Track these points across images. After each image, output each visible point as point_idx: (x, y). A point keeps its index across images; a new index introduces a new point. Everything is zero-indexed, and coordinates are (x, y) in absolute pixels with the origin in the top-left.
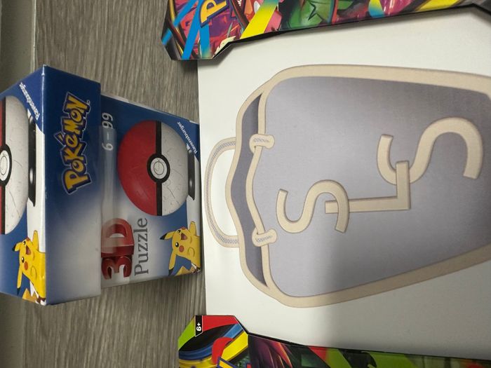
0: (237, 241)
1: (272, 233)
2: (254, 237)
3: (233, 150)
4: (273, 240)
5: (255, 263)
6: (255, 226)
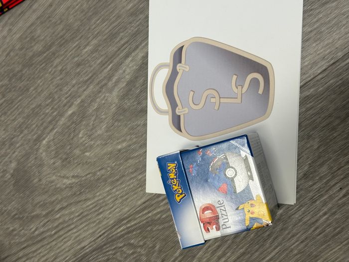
0: (168, 112)
1: (186, 109)
2: (177, 111)
3: (168, 69)
4: (186, 112)
5: (177, 122)
6: (177, 106)
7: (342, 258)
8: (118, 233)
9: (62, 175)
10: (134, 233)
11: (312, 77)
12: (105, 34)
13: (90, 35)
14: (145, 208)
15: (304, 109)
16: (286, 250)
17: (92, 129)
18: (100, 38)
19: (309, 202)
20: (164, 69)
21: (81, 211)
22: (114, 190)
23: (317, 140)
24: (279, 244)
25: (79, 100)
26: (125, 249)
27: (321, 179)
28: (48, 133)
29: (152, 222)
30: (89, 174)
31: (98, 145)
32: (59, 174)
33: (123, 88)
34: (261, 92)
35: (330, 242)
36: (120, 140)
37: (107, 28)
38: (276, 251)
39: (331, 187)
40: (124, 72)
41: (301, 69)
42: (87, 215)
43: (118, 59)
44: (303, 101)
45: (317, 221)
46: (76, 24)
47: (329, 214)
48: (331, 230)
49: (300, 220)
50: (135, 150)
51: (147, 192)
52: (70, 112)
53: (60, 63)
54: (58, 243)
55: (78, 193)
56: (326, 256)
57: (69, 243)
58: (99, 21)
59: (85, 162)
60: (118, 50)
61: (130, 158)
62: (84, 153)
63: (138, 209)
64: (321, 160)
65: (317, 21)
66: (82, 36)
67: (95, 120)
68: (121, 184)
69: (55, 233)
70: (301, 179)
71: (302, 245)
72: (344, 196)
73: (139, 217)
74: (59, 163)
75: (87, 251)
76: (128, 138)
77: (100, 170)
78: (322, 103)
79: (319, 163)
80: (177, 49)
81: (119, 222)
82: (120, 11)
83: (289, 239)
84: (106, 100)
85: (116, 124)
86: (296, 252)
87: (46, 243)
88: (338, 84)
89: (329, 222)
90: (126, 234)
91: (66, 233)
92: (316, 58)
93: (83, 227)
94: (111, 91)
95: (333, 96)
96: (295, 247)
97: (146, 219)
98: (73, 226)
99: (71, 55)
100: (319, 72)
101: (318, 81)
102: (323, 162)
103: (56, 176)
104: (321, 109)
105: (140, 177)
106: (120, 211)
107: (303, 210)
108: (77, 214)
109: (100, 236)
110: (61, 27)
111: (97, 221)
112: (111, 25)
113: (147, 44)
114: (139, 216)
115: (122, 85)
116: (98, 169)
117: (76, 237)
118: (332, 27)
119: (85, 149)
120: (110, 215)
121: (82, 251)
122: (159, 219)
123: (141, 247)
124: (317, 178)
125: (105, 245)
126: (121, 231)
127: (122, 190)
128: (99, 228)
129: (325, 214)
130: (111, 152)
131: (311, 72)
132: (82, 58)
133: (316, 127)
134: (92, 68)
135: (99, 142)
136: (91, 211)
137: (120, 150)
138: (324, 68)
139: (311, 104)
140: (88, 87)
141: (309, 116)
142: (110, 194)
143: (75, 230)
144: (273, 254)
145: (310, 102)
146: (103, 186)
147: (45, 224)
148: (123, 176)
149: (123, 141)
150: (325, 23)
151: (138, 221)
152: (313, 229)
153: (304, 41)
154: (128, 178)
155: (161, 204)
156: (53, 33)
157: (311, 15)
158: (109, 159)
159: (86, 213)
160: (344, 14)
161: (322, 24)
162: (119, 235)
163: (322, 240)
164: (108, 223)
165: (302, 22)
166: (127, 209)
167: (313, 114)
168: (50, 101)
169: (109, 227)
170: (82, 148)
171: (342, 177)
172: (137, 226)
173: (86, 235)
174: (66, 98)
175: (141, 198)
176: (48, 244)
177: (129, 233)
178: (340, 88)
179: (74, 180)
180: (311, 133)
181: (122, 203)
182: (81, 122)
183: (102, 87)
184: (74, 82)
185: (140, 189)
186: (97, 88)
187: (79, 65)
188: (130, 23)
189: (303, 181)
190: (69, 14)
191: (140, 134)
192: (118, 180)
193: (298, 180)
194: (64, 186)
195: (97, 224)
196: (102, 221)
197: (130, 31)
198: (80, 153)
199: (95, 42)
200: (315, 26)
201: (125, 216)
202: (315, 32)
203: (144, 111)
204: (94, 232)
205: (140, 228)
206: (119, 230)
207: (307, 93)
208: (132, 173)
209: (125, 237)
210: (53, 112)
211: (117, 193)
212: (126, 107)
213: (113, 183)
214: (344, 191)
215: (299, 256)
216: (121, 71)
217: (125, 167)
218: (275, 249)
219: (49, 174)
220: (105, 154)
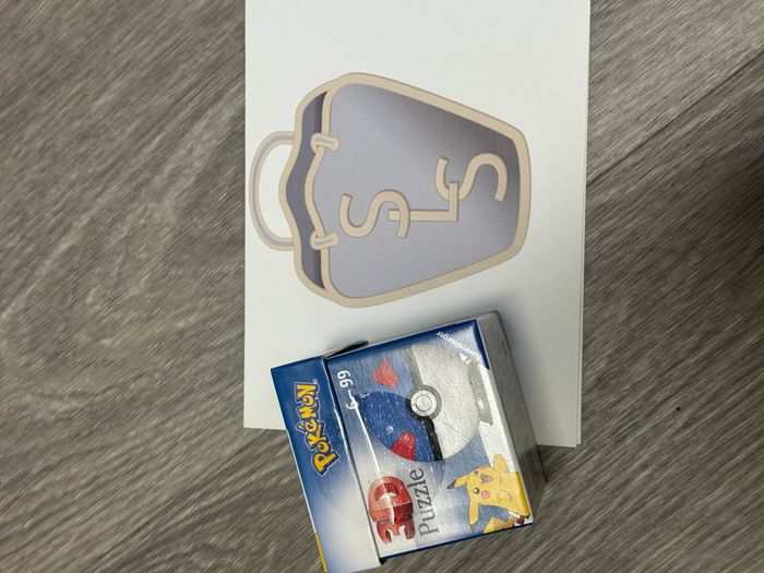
0: (291, 244)
1: (334, 236)
2: (313, 240)
3: (291, 146)
4: (334, 243)
5: (312, 267)
6: (314, 229)
7: (682, 563)
8: (181, 522)
9: (47, 392)
10: (217, 521)
11: (613, 161)
12: (145, 67)
13: (109, 67)
14: (241, 464)
15: (595, 235)
16: (560, 548)
17: (116, 285)
18: (132, 74)
19: (609, 440)
20: (281, 146)
21: (91, 476)
22: (170, 424)
23: (625, 302)
24: (546, 536)
25: (85, 219)
26: (195, 558)
27: (634, 388)
28: (14, 296)
29: (257, 496)
30: (110, 388)
31: (131, 321)
32: (39, 391)
33: (188, 189)
34: (500, 195)
35: (657, 530)
36: (183, 309)
37: (149, 53)
38: (538, 552)
39: (657, 407)
40: (190, 152)
41: (589, 144)
42: (107, 483)
43: (174, 123)
44: (594, 216)
45: (627, 482)
46: (77, 43)
47: (653, 466)
48: (657, 502)
49: (591, 482)
50: (216, 332)
51: (246, 425)
52: (64, 247)
53: (39, 132)
54: (39, 548)
55: (86, 432)
56: (649, 560)
57: (65, 549)
58: (128, 38)
59: (100, 359)
60: (176, 103)
61: (206, 350)
62: (98, 340)
63: (227, 465)
64: (635, 347)
65: (622, 37)
66: (90, 71)
67: (124, 264)
68: (186, 409)
69: (33, 527)
70: (591, 390)
71: (595, 538)
72: (686, 425)
73: (228, 484)
74: (39, 363)
75: (109, 564)
76: (202, 303)
77: (135, 379)
78: (635, 221)
79: (628, 354)
80: (311, 100)
81: (182, 497)
82: (178, 13)
83: (567, 524)
84: (150, 216)
85: (173, 272)
86: (581, 552)
87: (13, 549)
88: (669, 177)
89: (652, 484)
90: (198, 523)
91: (59, 524)
92: (620, 121)
93: (99, 511)
94: (159, 196)
95: (659, 204)
96: (580, 541)
97: (244, 488)
98: (73, 510)
99: (64, 115)
100: (628, 150)
101: (624, 170)
102: (640, 349)
103: (33, 394)
104: (634, 233)
105: (229, 393)
106: (184, 471)
107: (595, 458)
108: (84, 481)
109: (139, 530)
110: (39, 50)
111: (132, 497)
112: (157, 44)
113: (242, 89)
114: (228, 480)
115: (186, 182)
116: (133, 375)
117: (82, 535)
118: (655, 50)
119: (99, 331)
120: (161, 483)
121: (97, 565)
122: (275, 486)
123: (234, 552)
124: (627, 387)
125: (150, 550)
126: (187, 518)
127: (186, 425)
128: (137, 511)
129: (645, 466)
130: (161, 338)
131: (609, 151)
132: (91, 122)
133: (622, 274)
134: (115, 145)
135: (133, 315)
136: (116, 474)
137: (181, 333)
138: (638, 142)
139: (611, 222)
140: (105, 188)
141: (606, 248)
142: (162, 433)
143: (78, 519)
144: (531, 559)
145: (609, 219)
146: (144, 415)
147: (8, 506)
148: (191, 391)
149: (190, 311)
150: (640, 43)
151: (225, 493)
152: (618, 500)
153: (595, 81)
154: (202, 396)
155: (279, 454)
156: (23, 64)
157: (608, 24)
158: (158, 352)
159: (103, 479)
160: (679, 22)
161: (632, 44)
162: (182, 526)
163: (639, 524)
164: (157, 498)
165: (588, 40)
166: (199, 467)
167: (614, 246)
168: (15, 221)
169: (160, 509)
170: (94, 329)
171: (680, 383)
172: (225, 504)
173: (105, 528)
174: (55, 214)
175: (233, 441)
176: (15, 552)
177: (205, 520)
178: (673, 185)
179: (74, 403)
180: (612, 287)
181: (188, 452)
182: (90, 267)
183: (138, 188)
184: (73, 176)
185: (229, 420)
186: (128, 189)
187: (83, 137)
188: (203, 41)
189: (595, 394)
190: (59, 20)
191: (229, 295)
192: (177, 401)
193: (586, 392)
194: (53, 417)
195: (130, 503)
196: (143, 496)
197: (201, 60)
198: (90, 339)
199: (119, 84)
200: (618, 49)
201: (196, 482)
202: (616, 63)
203: (238, 242)
204: (123, 522)
205: (229, 509)
206: (182, 516)
207: (602, 198)
208: (211, 384)
209: (197, 530)
210: (24, 247)
211: (178, 430)
212: (196, 233)
213: (166, 406)
214: (685, 416)
215: (588, 562)
216: (182, 152)
217: (195, 370)
218: (535, 547)
219: (16, 390)
220: (149, 341)
